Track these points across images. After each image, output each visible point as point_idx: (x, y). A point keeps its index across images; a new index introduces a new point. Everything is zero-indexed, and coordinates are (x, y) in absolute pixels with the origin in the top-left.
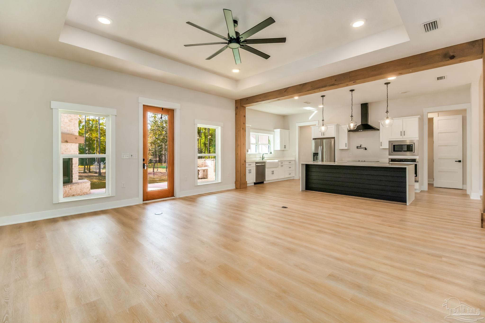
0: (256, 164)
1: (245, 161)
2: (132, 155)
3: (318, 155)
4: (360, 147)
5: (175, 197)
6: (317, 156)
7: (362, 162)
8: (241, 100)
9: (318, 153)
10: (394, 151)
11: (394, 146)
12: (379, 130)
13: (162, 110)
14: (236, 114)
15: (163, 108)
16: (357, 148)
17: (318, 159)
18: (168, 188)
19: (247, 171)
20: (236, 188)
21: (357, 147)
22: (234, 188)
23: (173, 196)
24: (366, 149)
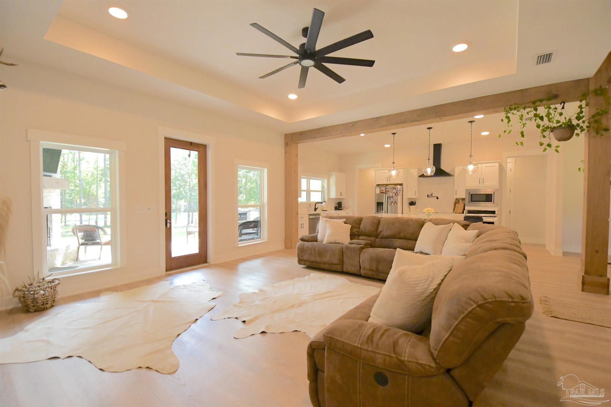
0: (309, 216)
1: (297, 214)
2: (149, 209)
3: (383, 205)
4: (431, 196)
5: (209, 263)
6: (382, 207)
7: (435, 214)
8: (293, 135)
9: (383, 202)
10: (471, 201)
11: (471, 195)
12: (453, 176)
13: (190, 145)
14: (286, 152)
15: (191, 143)
16: (428, 197)
17: (383, 210)
18: (199, 252)
19: (300, 226)
20: (286, 248)
21: (428, 195)
22: (284, 248)
23: (206, 262)
24: (438, 198)
